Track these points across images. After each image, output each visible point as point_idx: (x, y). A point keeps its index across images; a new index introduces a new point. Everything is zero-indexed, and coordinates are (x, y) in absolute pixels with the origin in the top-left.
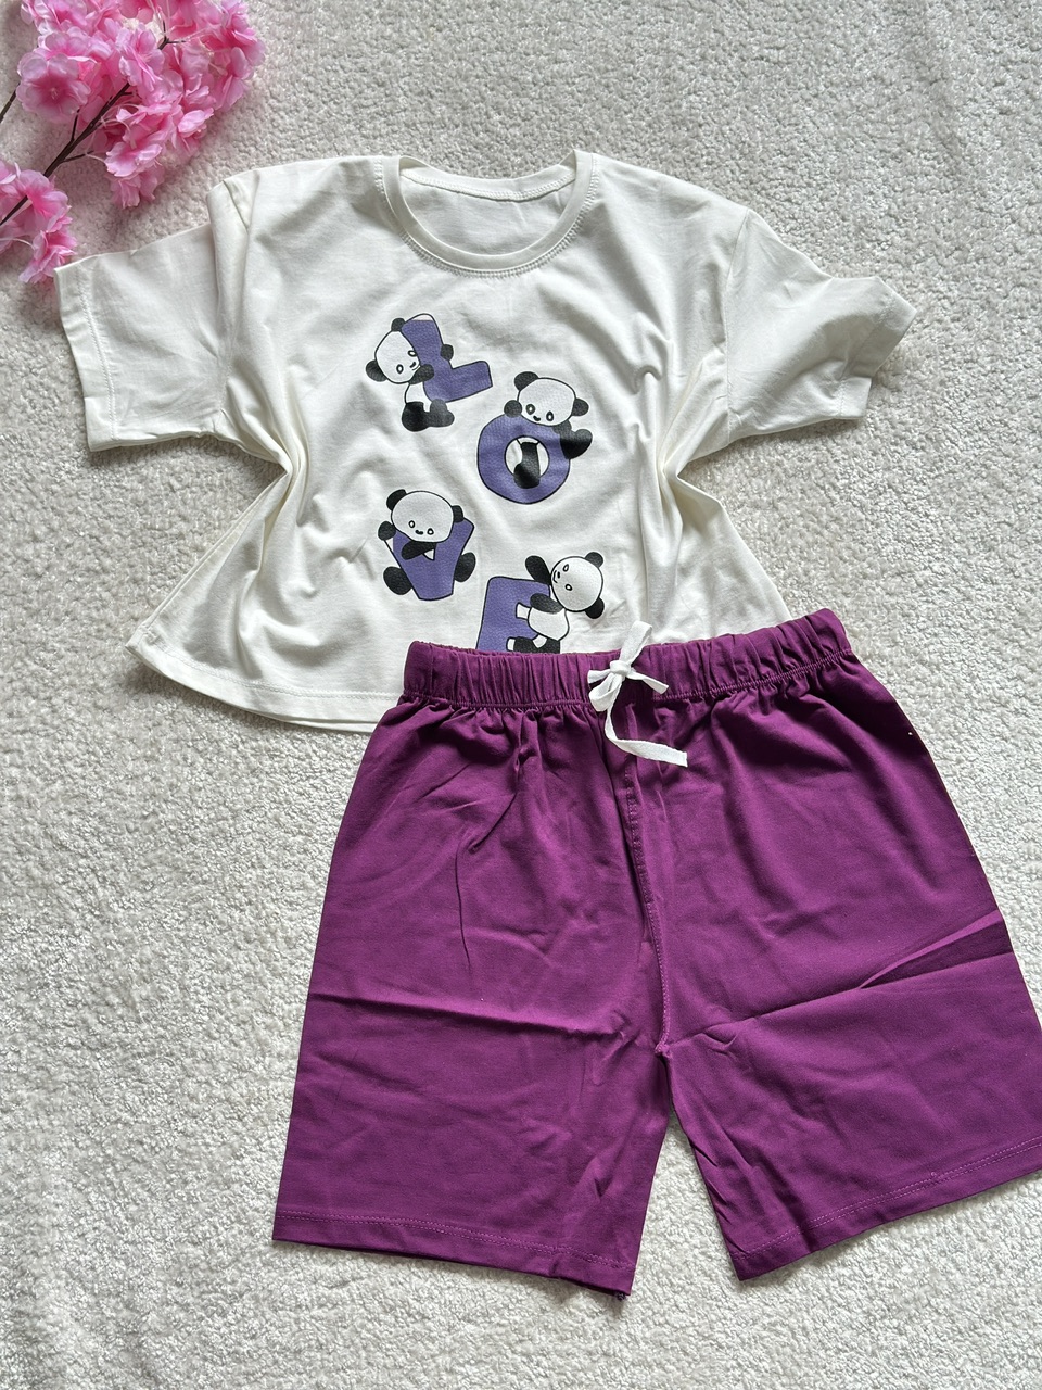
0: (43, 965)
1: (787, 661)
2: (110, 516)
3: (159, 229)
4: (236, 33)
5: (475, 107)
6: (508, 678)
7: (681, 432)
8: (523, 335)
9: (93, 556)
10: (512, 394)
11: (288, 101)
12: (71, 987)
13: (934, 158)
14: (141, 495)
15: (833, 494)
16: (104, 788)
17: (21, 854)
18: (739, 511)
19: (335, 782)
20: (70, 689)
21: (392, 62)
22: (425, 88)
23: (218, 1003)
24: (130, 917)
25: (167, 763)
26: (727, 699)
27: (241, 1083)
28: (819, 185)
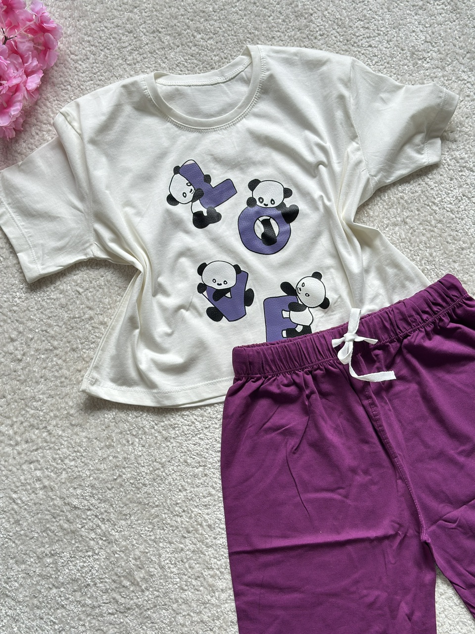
0: (84, 575)
1: (435, 309)
2: (49, 317)
3: (30, 146)
4: (45, 25)
5: (185, 33)
6: (289, 355)
7: (347, 194)
8: (246, 159)
9: (46, 342)
10: (249, 194)
11: (81, 54)
12: (102, 582)
13: (443, 4)
14: (63, 301)
15: (434, 207)
16: (89, 470)
17: (55, 518)
18: (387, 229)
19: (211, 433)
20: (55, 419)
21: (132, 17)
22: (155, 28)
23: (182, 570)
24: (123, 536)
25: (119, 446)
26: (409, 338)
27: (206, 610)
28: (384, 33)
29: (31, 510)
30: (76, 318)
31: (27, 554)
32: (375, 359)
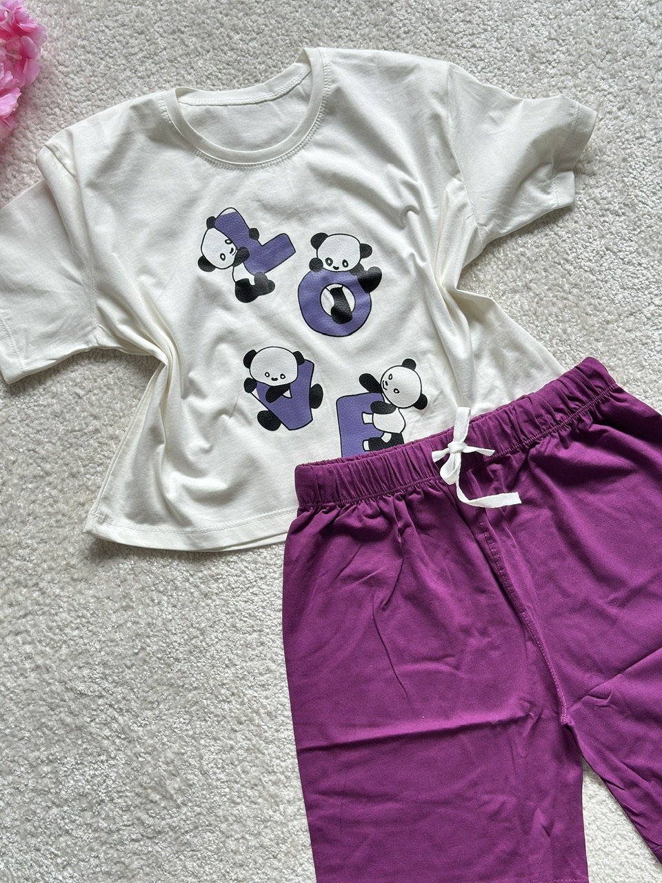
0: (95, 788)
1: (572, 405)
2: (38, 431)
3: (5, 193)
4: (21, 25)
5: (218, 32)
6: (373, 473)
7: (447, 251)
8: (307, 206)
9: (34, 465)
10: (312, 253)
11: (73, 65)
12: (121, 797)
14: (57, 408)
15: (568, 266)
16: (99, 641)
17: (53, 710)
18: (504, 298)
19: (268, 585)
20: (50, 573)
21: (143, 12)
22: (175, 27)
23: (232, 776)
24: (148, 732)
25: (140, 607)
26: (537, 446)
27: (268, 831)
28: (492, 28)
29: (19, 700)
30: (76, 431)
31: (14, 761)
32: (492, 476)
